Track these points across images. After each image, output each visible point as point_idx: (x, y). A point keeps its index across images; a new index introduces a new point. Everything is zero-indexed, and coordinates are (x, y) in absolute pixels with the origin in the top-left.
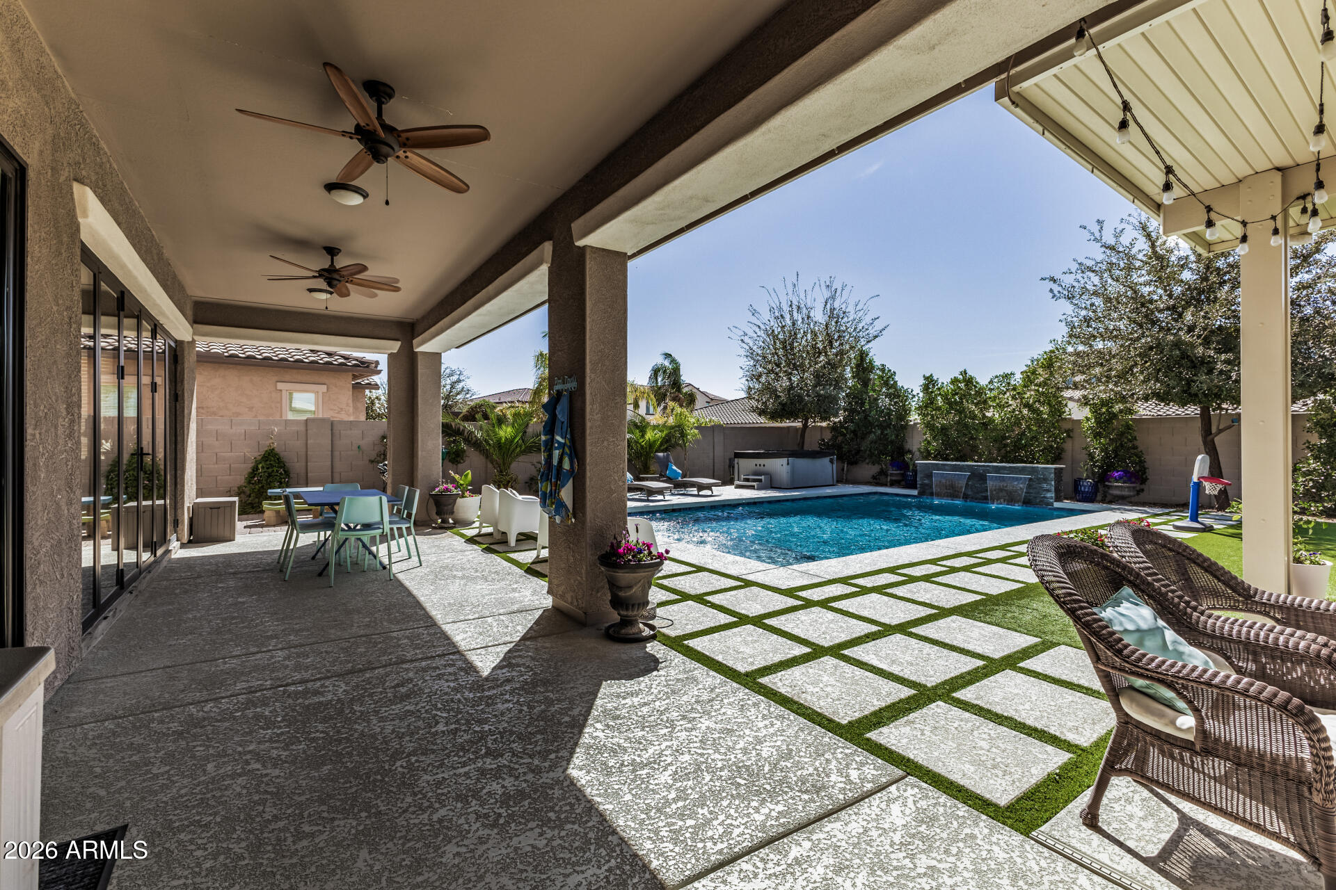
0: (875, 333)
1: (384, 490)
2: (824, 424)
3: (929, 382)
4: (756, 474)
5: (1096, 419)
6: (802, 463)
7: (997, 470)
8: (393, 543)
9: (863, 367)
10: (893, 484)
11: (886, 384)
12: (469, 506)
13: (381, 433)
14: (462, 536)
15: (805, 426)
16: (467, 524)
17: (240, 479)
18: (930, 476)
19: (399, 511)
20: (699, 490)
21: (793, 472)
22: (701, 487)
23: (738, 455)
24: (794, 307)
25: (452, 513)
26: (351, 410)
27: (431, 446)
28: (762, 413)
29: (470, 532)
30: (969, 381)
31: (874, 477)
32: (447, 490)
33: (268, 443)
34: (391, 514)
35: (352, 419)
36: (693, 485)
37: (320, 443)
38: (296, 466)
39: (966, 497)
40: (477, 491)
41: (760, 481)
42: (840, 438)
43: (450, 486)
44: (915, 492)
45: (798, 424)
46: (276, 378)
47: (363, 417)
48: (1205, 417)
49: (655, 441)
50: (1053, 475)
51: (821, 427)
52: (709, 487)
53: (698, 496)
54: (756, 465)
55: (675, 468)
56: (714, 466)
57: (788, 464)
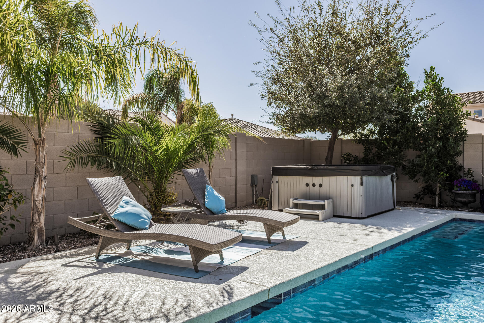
4: (310, 198)
23: (277, 172)
41: (323, 207)
54: (307, 185)
55: (216, 193)
56: (236, 185)
57: (362, 184)
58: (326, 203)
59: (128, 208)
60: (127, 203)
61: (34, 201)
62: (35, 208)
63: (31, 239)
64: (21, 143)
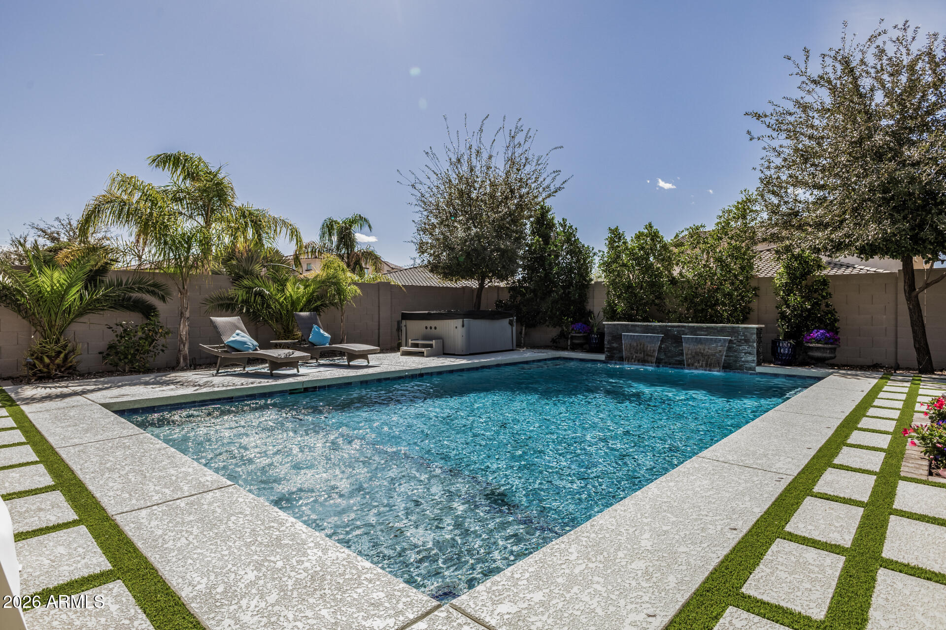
0: (557, 186)
2: (502, 284)
3: (616, 236)
4: (425, 338)
5: (788, 274)
6: (480, 325)
7: (693, 331)
9: (543, 224)
10: (574, 348)
11: (568, 240)
15: (482, 285)
18: (618, 338)
20: (349, 360)
21: (469, 336)
22: (353, 356)
23: (405, 317)
24: (473, 150)
28: (434, 268)
30: (655, 236)
31: (553, 341)
36: (341, 353)
39: (659, 362)
41: (431, 346)
42: (519, 298)
44: (602, 357)
45: (474, 284)
48: (909, 272)
49: (298, 298)
51: (498, 288)
52: (364, 355)
53: (349, 367)
54: (426, 328)
55: (322, 331)
56: (379, 329)
57: (463, 326)
58: (433, 342)
59: (238, 338)
60: (238, 335)
61: (180, 335)
62: (181, 340)
63: (178, 363)
64: (168, 294)
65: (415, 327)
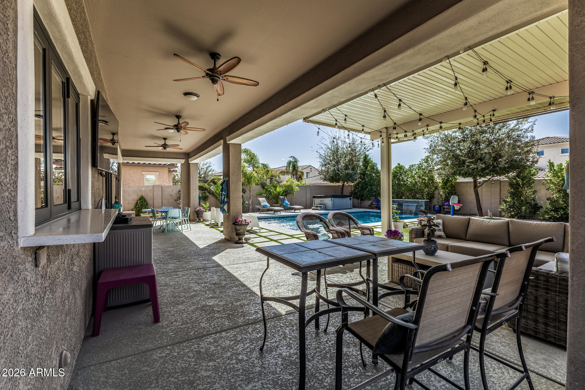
1: (180, 208)
2: (352, 184)
4: (321, 204)
5: (443, 182)
6: (338, 201)
7: (407, 202)
8: (183, 226)
9: (367, 161)
10: (375, 208)
12: (207, 215)
13: (178, 190)
14: (205, 224)
15: (343, 185)
16: (207, 221)
17: (132, 206)
19: (184, 215)
21: (334, 204)
22: (295, 209)
23: (314, 197)
25: (202, 217)
26: (168, 181)
27: (195, 194)
29: (207, 223)
30: (401, 167)
31: (369, 206)
32: (200, 209)
33: (141, 194)
34: (182, 216)
35: (168, 185)
36: (293, 208)
37: (158, 194)
38: (150, 202)
40: (210, 210)
41: (321, 207)
43: (201, 208)
45: (340, 184)
46: (141, 170)
47: (171, 184)
48: (475, 182)
49: (280, 192)
50: (424, 204)
51: (350, 186)
52: (299, 209)
53: (294, 212)
54: (320, 201)
55: (287, 202)
56: (306, 201)
57: (331, 200)
59: (265, 204)
62: (250, 205)
65: (317, 201)
